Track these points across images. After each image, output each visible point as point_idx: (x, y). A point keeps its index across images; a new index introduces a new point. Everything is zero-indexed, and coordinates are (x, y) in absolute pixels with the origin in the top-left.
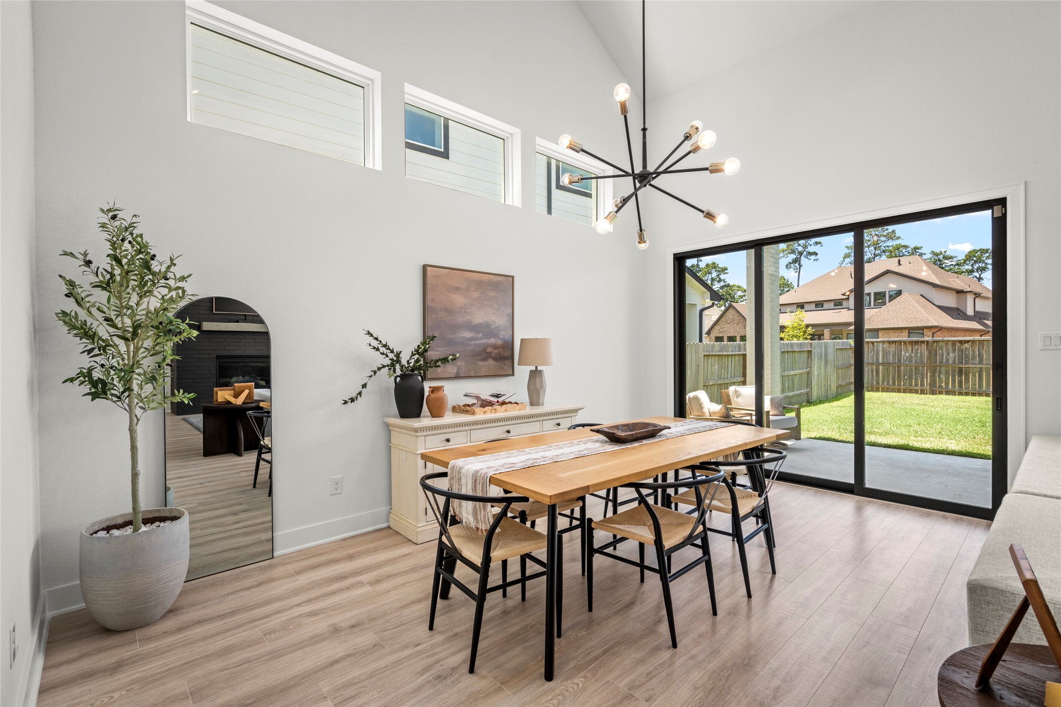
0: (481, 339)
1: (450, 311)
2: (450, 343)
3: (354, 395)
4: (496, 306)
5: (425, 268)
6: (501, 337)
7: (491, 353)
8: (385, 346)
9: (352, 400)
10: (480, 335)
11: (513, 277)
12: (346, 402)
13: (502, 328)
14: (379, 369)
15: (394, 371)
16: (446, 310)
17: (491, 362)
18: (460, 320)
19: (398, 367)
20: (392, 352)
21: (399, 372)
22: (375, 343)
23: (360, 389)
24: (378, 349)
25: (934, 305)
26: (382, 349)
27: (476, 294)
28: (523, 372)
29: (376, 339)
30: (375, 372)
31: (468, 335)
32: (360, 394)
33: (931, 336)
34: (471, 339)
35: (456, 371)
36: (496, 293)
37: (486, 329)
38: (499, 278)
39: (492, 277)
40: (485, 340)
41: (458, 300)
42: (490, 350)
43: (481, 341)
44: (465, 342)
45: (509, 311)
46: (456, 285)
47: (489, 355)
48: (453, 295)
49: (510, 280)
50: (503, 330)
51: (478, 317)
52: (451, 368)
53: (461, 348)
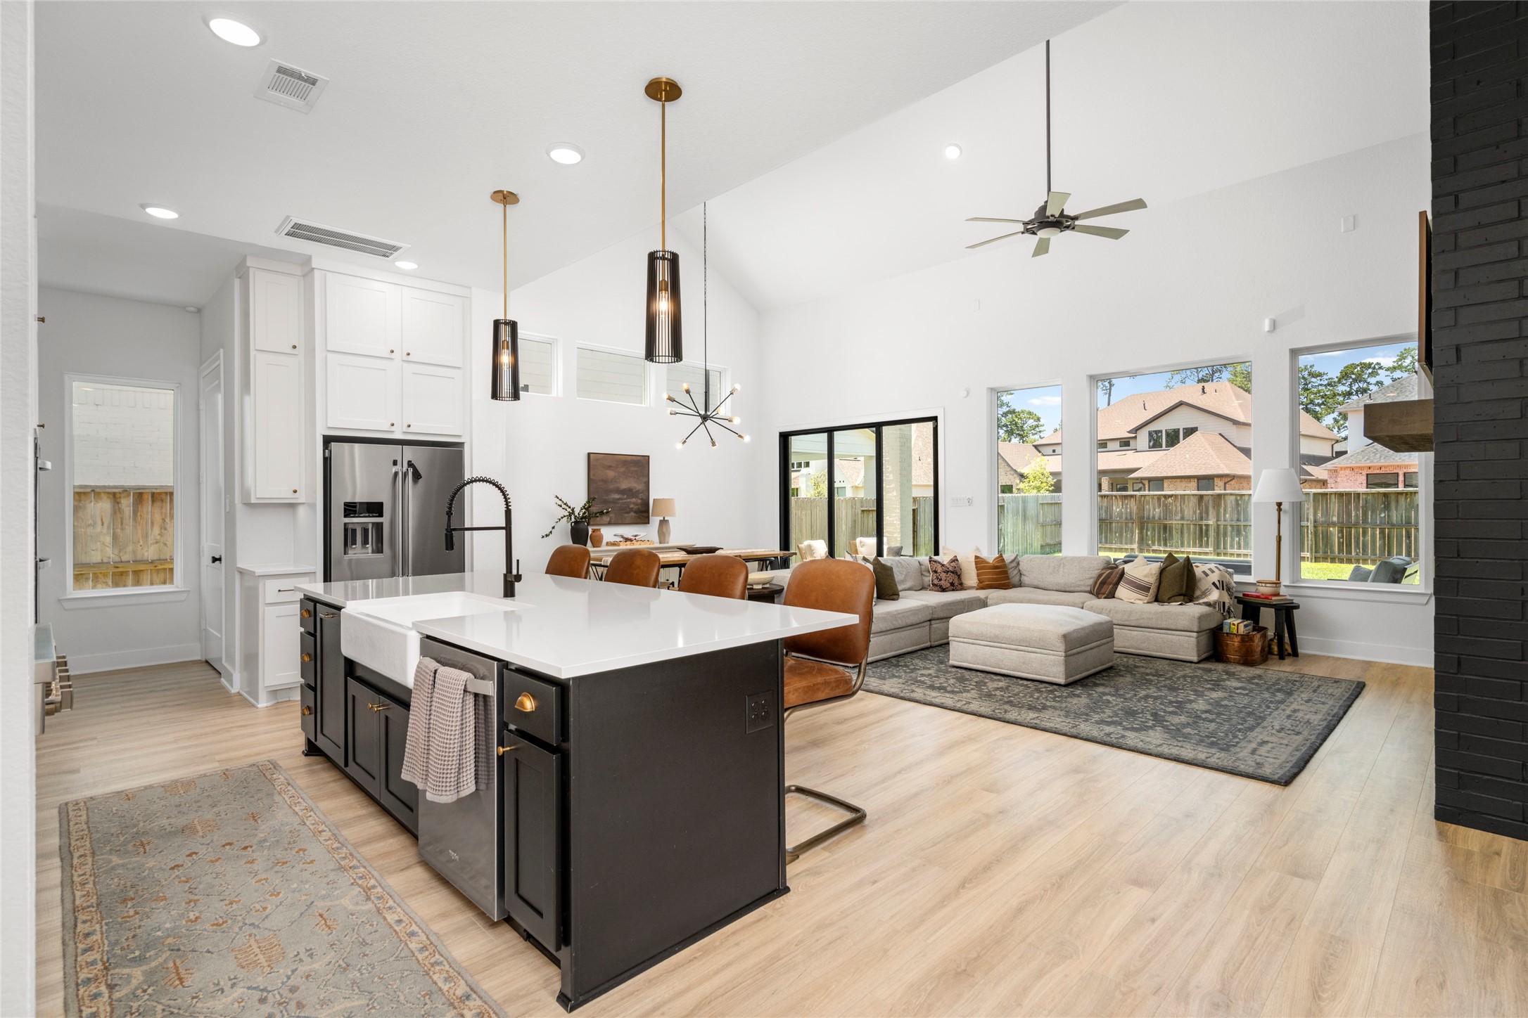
0: (625, 499)
1: (605, 481)
2: (605, 502)
3: (548, 533)
4: (636, 477)
5: (589, 454)
6: (640, 498)
7: (633, 508)
8: (565, 504)
9: (547, 536)
10: (625, 496)
11: (649, 456)
12: (543, 537)
13: (640, 491)
14: (562, 518)
15: (571, 519)
16: (602, 481)
17: (633, 514)
18: (611, 487)
19: (573, 517)
20: (570, 507)
21: (573, 520)
22: (560, 503)
23: (551, 529)
24: (561, 506)
25: (1235, 447)
26: (564, 506)
27: (622, 470)
28: (655, 521)
29: (561, 500)
30: (560, 520)
31: (617, 496)
32: (551, 532)
33: (1223, 487)
34: (619, 499)
35: (608, 520)
36: (636, 469)
37: (630, 492)
38: (639, 458)
39: (634, 458)
40: (629, 500)
41: (611, 474)
42: (632, 506)
43: (624, 501)
44: (615, 501)
45: (647, 479)
46: (609, 464)
47: (631, 510)
48: (608, 471)
49: (646, 459)
50: (641, 493)
51: (624, 485)
52: (606, 518)
53: (612, 505)
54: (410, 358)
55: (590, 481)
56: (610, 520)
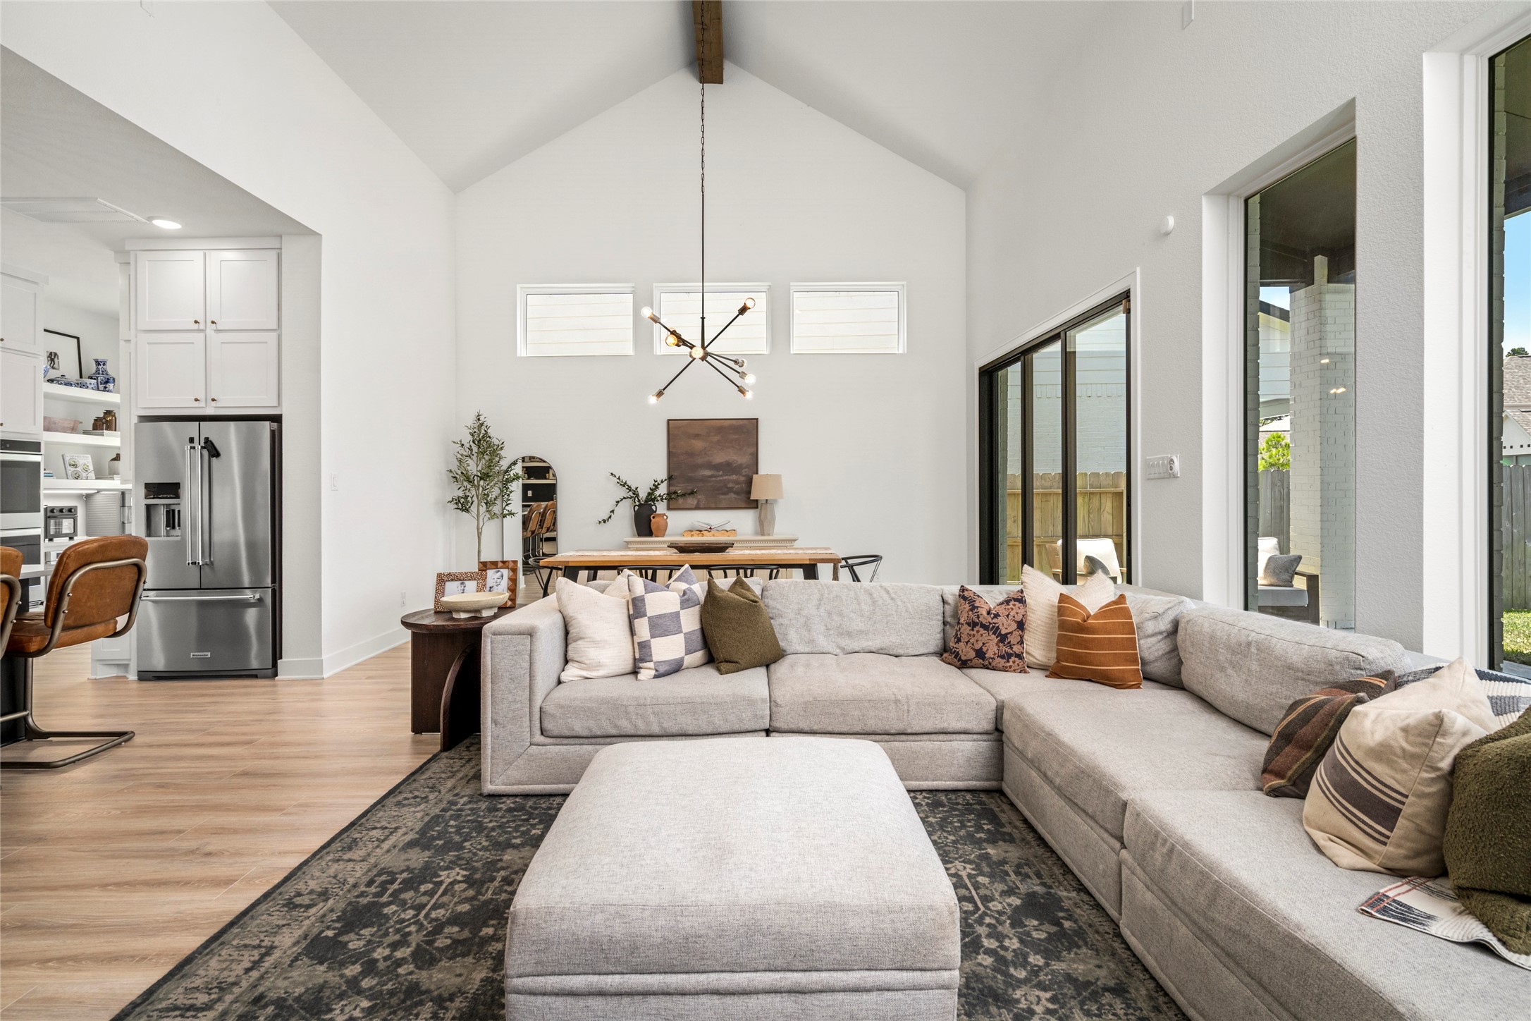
0: (721, 476)
1: (691, 454)
2: (690, 480)
3: (606, 518)
4: (738, 447)
6: (744, 474)
7: (732, 488)
8: (625, 484)
9: (604, 521)
10: (721, 473)
11: (757, 419)
12: (600, 523)
13: (745, 465)
15: (633, 502)
16: (687, 453)
17: (732, 495)
18: (699, 461)
19: (636, 499)
21: (637, 503)
22: (618, 482)
23: (609, 515)
26: (623, 486)
27: (716, 439)
29: (619, 479)
31: (708, 473)
32: (610, 517)
34: (712, 476)
35: (695, 503)
36: (737, 436)
37: (728, 467)
38: (741, 422)
39: (733, 423)
40: (726, 477)
41: (698, 445)
42: (730, 485)
43: (721, 478)
44: (704, 479)
45: (753, 450)
46: (696, 433)
47: (730, 490)
48: (693, 441)
49: (754, 422)
50: (746, 468)
51: (719, 458)
52: (691, 501)
53: (701, 484)
54: (220, 327)
55: (670, 454)
56: (698, 503)
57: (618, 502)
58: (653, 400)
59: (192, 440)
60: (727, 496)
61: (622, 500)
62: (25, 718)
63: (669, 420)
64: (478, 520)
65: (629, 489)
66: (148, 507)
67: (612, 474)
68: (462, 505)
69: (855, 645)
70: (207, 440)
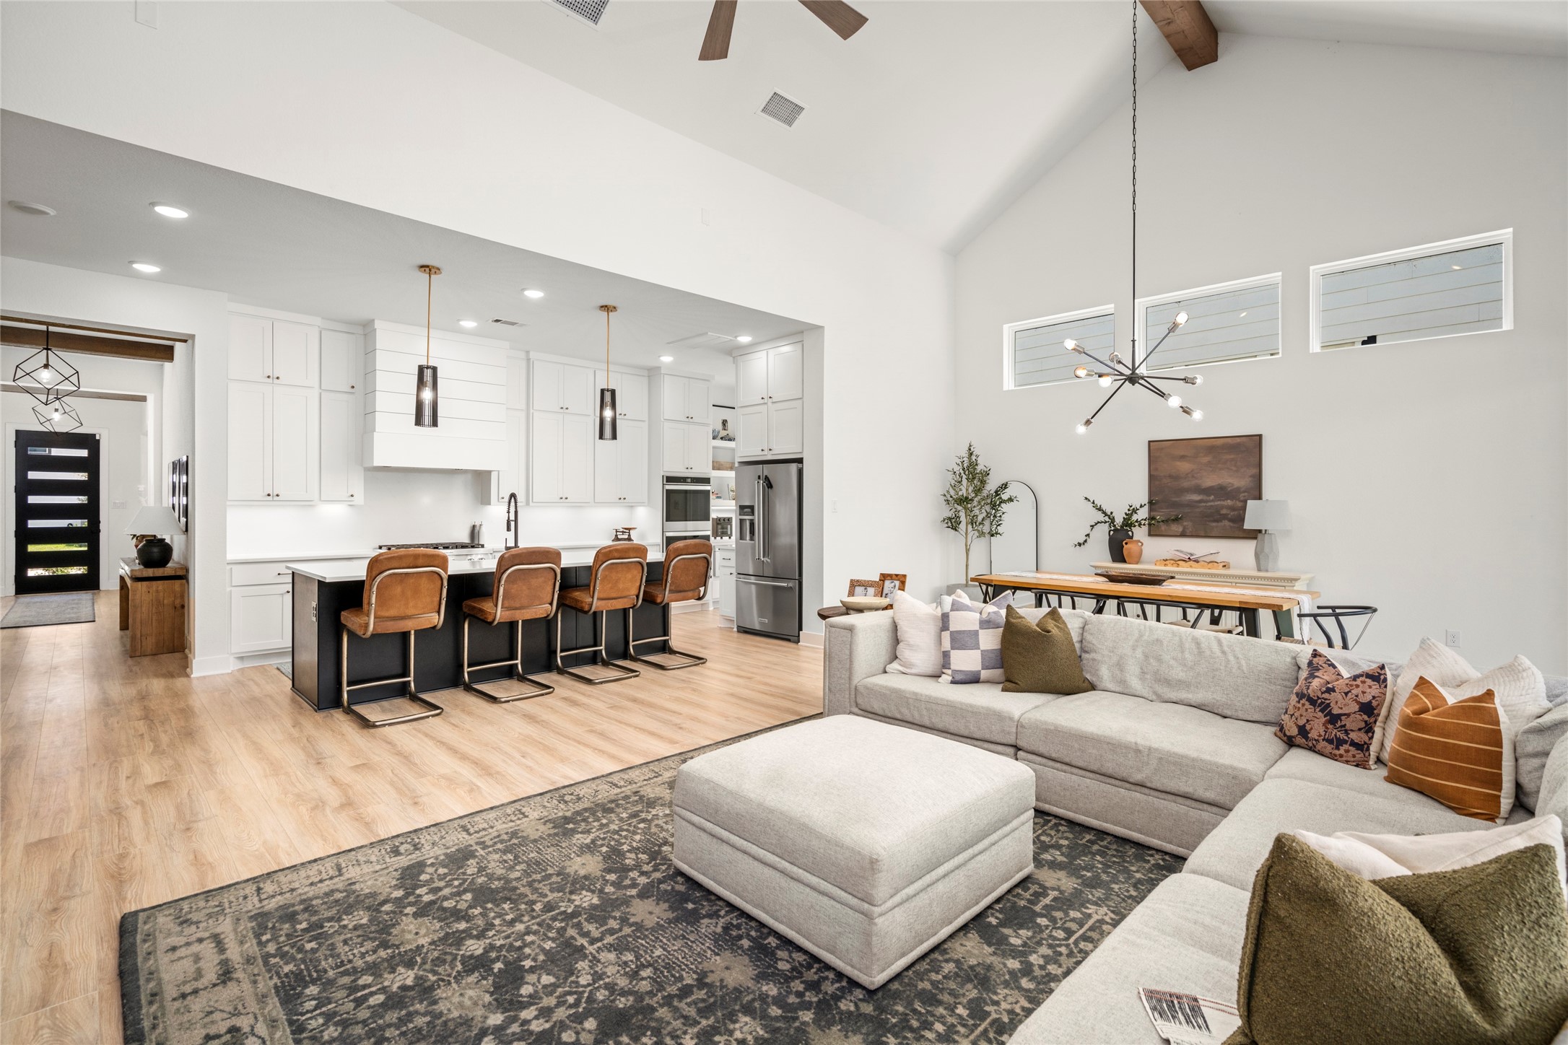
0: (1212, 501)
1: (1175, 478)
2: (1175, 505)
3: (1081, 541)
4: (1234, 469)
6: (1242, 499)
8: (1099, 508)
9: (1080, 545)
10: (1212, 497)
11: (1260, 436)
12: (1075, 545)
13: (1242, 490)
14: (1101, 523)
15: (1108, 527)
16: (1170, 476)
17: (1226, 523)
18: (1186, 484)
19: (1113, 523)
21: (1112, 527)
22: (1092, 506)
23: (1085, 538)
24: (1094, 510)
26: (1098, 511)
27: (1206, 460)
29: (1094, 503)
31: (1196, 497)
32: (1086, 541)
34: (1200, 501)
35: (1181, 529)
36: (1232, 456)
37: (1221, 491)
38: (1238, 440)
39: (1229, 440)
40: (1219, 503)
41: (1184, 467)
42: (1224, 511)
43: (1210, 504)
44: (1191, 505)
45: (1254, 471)
46: (1182, 453)
47: (1224, 517)
48: (1178, 463)
49: (1257, 439)
50: (1244, 492)
51: (1210, 481)
52: (1177, 528)
53: (1187, 510)
54: (774, 400)
55: (1152, 478)
56: (1183, 531)
57: (1092, 526)
58: (1081, 429)
59: (759, 477)
60: (1220, 524)
61: (1096, 524)
62: (668, 640)
63: (1150, 442)
64: (966, 538)
65: (1104, 513)
66: (741, 520)
67: (1086, 498)
68: (953, 523)
69: (1174, 695)
70: (766, 477)
